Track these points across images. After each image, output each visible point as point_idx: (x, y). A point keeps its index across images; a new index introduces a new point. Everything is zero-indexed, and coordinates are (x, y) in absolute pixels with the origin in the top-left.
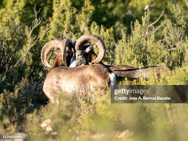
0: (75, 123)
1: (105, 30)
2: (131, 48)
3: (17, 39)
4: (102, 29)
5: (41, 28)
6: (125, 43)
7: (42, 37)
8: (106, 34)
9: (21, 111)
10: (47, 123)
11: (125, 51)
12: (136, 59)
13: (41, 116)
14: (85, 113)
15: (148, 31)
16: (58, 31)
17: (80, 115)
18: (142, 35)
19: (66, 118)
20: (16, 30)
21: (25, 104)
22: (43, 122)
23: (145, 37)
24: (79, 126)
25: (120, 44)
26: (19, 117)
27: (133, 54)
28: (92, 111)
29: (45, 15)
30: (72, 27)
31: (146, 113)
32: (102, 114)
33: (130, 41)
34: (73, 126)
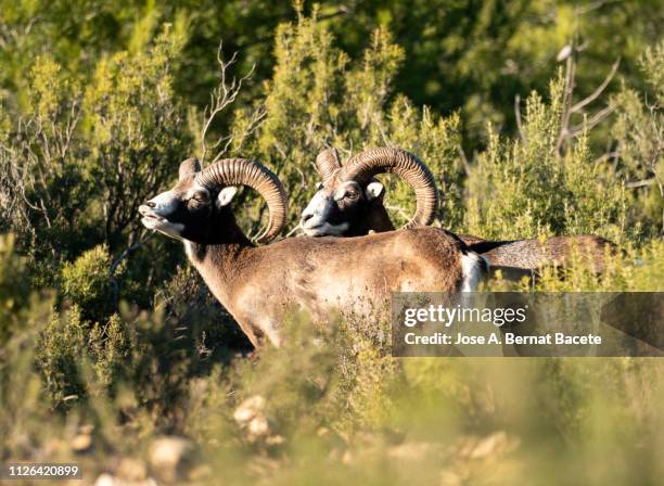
0: (340, 410)
1: (436, 123)
2: (514, 178)
3: (163, 145)
4: (425, 119)
5: (239, 113)
6: (496, 162)
7: (241, 141)
8: (438, 132)
9: (173, 370)
10: (252, 408)
11: (496, 188)
12: (529, 212)
13: (236, 387)
14: (371, 378)
15: (569, 128)
16: (289, 122)
17: (355, 385)
18: (549, 139)
19: (313, 394)
20: (161, 119)
21: (185, 348)
22: (240, 403)
23: (559, 144)
24: (352, 418)
25: (480, 166)
26: (167, 390)
27: (520, 195)
28: (393, 373)
29: (249, 74)
30: (334, 111)
31: (558, 379)
32: (423, 382)
33: (511, 157)
34: (333, 420)
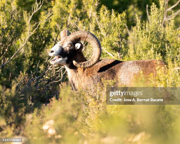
0: (82, 125)
1: (117, 16)
2: (147, 36)
3: (14, 26)
4: (112, 14)
5: (42, 13)
6: (140, 30)
7: (43, 24)
8: (118, 19)
9: (19, 111)
10: (49, 124)
11: (140, 40)
12: (152, 49)
13: (43, 117)
14: (94, 113)
15: (167, 17)
16: (61, 16)
17: (88, 115)
18: (159, 21)
19: (72, 119)
20: (13, 16)
21: (24, 102)
22: (45, 123)
23: (163, 23)
24: (87, 128)
25: (134, 32)
26: (17, 118)
27: (149, 43)
28: (102, 110)
30: (78, 12)
31: (164, 112)
32: (114, 114)
33: (145, 28)
34: (80, 128)
